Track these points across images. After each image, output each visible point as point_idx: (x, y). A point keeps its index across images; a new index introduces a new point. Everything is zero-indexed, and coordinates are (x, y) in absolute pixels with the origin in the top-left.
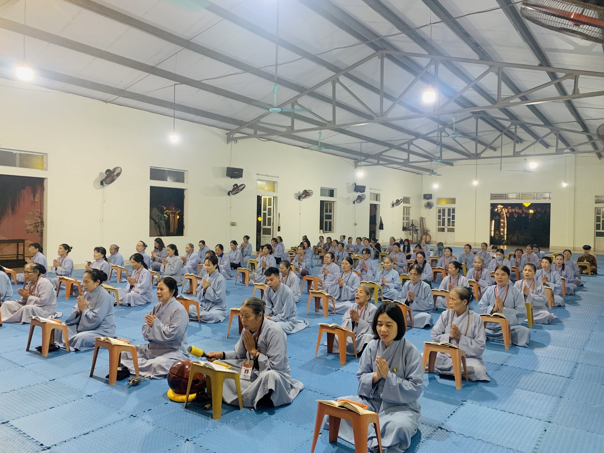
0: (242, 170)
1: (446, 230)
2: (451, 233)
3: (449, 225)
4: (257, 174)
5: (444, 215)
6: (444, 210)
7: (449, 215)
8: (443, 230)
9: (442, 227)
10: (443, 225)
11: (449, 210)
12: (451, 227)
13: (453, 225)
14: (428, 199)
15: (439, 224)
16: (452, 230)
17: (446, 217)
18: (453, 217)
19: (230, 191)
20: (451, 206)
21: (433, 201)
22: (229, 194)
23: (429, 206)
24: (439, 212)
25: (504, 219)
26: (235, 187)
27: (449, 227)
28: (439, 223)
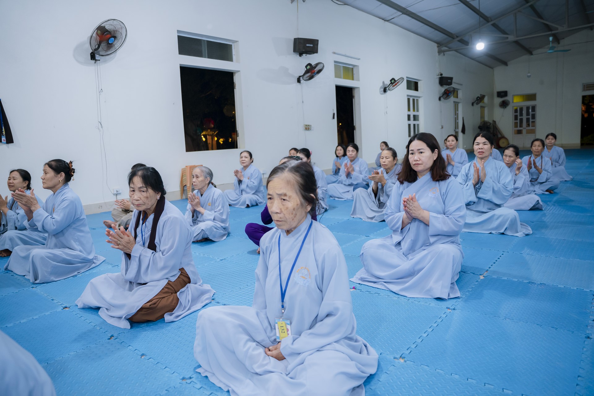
0: (318, 41)
3: (528, 125)
4: (334, 53)
5: (521, 114)
6: (521, 109)
9: (519, 128)
10: (521, 126)
11: (528, 108)
12: (531, 128)
13: (534, 126)
14: (502, 97)
17: (524, 117)
18: (534, 117)
19: (300, 77)
20: (530, 103)
21: (508, 98)
22: (299, 81)
23: (504, 104)
24: (516, 111)
26: (308, 67)
27: (528, 128)
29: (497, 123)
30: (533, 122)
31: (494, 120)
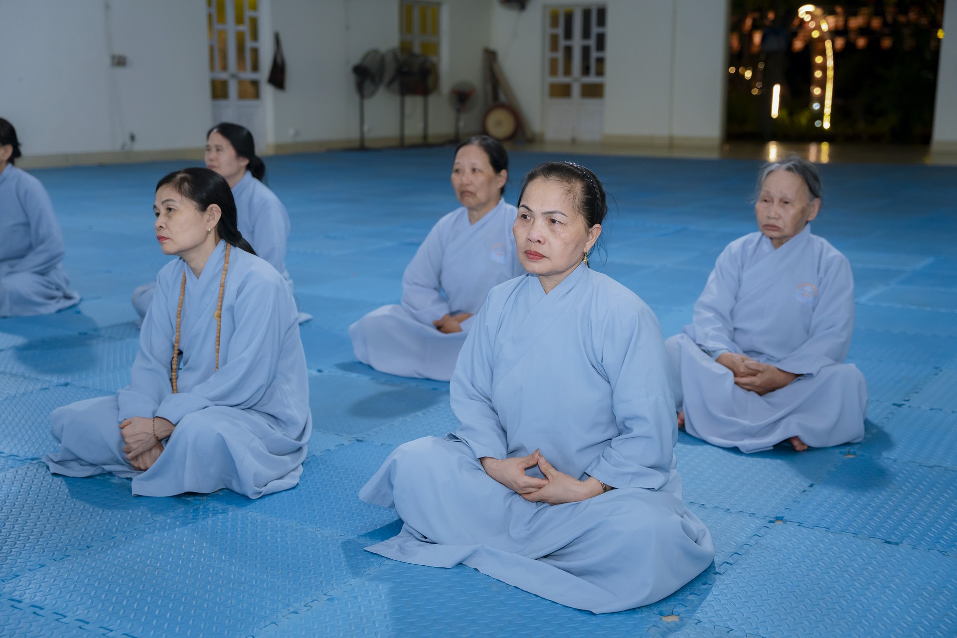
1: (576, 90)
2: (591, 103)
3: (586, 70)
5: (568, 35)
6: (569, 18)
7: (586, 34)
8: (563, 91)
9: (561, 79)
10: (568, 71)
11: (587, 13)
12: (592, 79)
13: (600, 73)
15: (553, 72)
16: (594, 91)
17: (577, 43)
18: (601, 43)
24: (554, 22)
25: (823, 54)
28: (554, 62)
29: (501, 57)
30: (601, 61)
31: (493, 46)
